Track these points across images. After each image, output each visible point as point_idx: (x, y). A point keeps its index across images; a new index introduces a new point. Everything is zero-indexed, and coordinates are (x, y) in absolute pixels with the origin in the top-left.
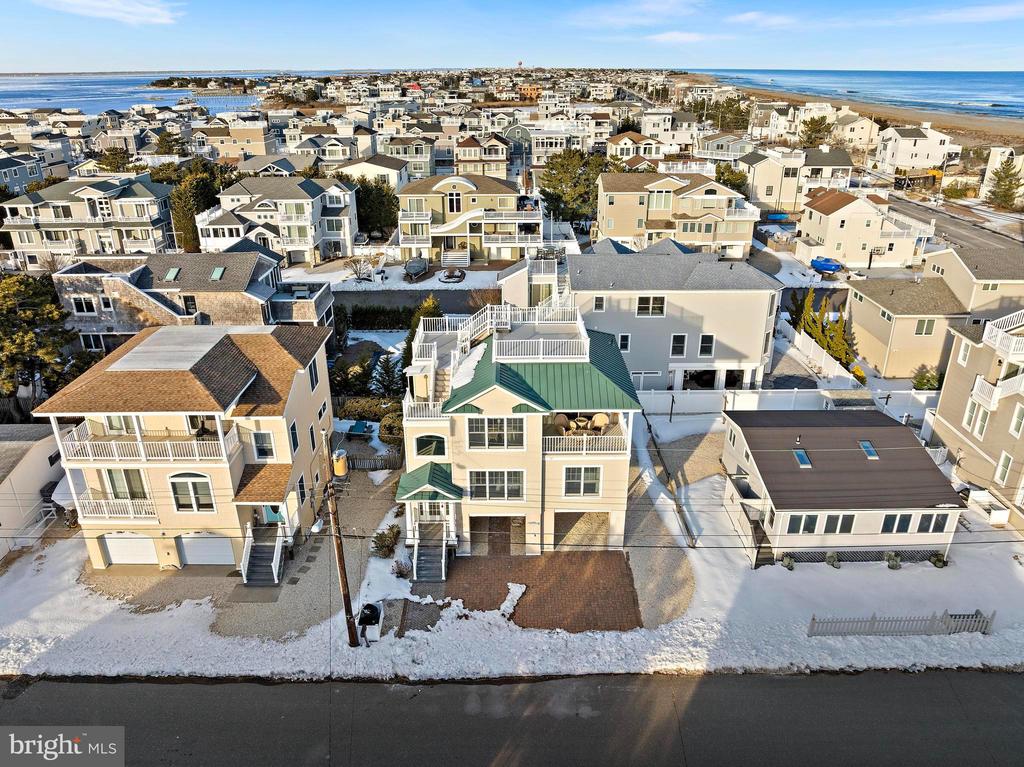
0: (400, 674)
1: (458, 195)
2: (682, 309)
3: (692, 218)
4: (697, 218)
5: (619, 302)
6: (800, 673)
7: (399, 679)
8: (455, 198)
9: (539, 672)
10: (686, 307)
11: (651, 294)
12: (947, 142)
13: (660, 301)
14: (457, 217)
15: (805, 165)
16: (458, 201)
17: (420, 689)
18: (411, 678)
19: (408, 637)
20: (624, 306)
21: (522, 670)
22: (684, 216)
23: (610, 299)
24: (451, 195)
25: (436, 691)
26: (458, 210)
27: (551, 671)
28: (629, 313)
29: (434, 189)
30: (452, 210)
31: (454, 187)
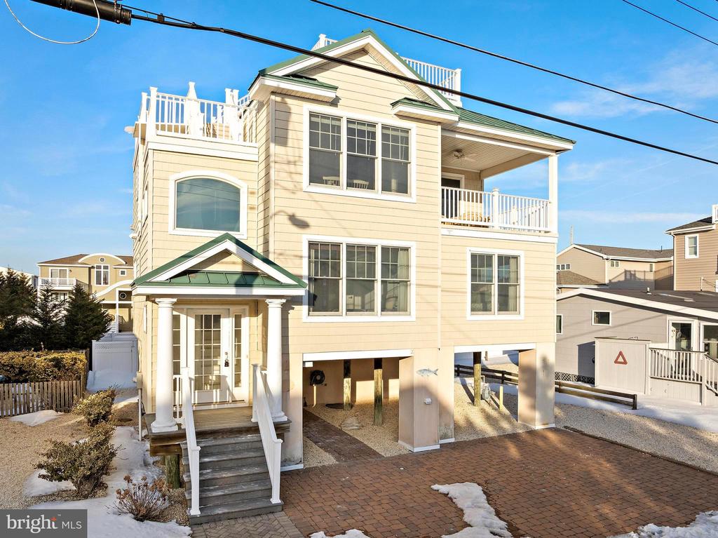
1: (106, 267)
8: (102, 270)
14: (104, 289)
16: (106, 274)
24: (99, 267)
26: (106, 283)
29: (80, 261)
30: (99, 282)
31: (102, 260)
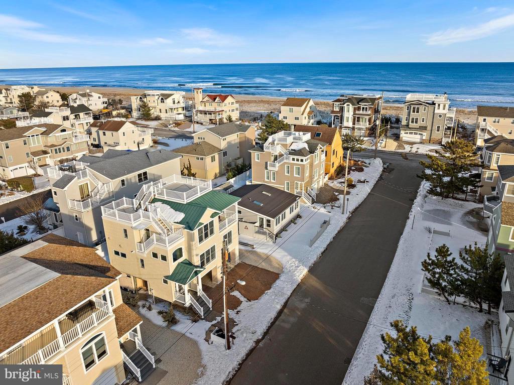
0: (255, 340)
2: (154, 174)
3: (59, 146)
4: (61, 145)
5: (131, 179)
6: (320, 257)
7: (258, 342)
9: (283, 304)
10: (155, 173)
11: (142, 171)
12: (101, 97)
13: (145, 173)
15: (71, 114)
17: (267, 337)
18: (260, 338)
19: (236, 332)
20: (133, 181)
21: (279, 307)
22: (53, 146)
23: (127, 179)
25: (272, 332)
27: (284, 301)
28: (136, 183)
